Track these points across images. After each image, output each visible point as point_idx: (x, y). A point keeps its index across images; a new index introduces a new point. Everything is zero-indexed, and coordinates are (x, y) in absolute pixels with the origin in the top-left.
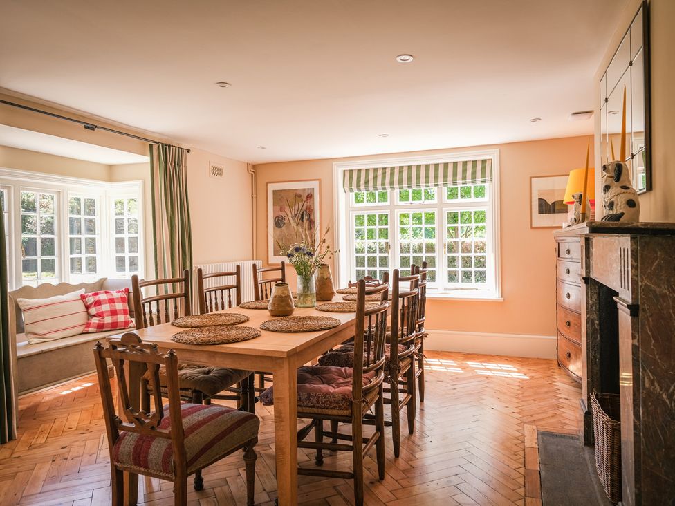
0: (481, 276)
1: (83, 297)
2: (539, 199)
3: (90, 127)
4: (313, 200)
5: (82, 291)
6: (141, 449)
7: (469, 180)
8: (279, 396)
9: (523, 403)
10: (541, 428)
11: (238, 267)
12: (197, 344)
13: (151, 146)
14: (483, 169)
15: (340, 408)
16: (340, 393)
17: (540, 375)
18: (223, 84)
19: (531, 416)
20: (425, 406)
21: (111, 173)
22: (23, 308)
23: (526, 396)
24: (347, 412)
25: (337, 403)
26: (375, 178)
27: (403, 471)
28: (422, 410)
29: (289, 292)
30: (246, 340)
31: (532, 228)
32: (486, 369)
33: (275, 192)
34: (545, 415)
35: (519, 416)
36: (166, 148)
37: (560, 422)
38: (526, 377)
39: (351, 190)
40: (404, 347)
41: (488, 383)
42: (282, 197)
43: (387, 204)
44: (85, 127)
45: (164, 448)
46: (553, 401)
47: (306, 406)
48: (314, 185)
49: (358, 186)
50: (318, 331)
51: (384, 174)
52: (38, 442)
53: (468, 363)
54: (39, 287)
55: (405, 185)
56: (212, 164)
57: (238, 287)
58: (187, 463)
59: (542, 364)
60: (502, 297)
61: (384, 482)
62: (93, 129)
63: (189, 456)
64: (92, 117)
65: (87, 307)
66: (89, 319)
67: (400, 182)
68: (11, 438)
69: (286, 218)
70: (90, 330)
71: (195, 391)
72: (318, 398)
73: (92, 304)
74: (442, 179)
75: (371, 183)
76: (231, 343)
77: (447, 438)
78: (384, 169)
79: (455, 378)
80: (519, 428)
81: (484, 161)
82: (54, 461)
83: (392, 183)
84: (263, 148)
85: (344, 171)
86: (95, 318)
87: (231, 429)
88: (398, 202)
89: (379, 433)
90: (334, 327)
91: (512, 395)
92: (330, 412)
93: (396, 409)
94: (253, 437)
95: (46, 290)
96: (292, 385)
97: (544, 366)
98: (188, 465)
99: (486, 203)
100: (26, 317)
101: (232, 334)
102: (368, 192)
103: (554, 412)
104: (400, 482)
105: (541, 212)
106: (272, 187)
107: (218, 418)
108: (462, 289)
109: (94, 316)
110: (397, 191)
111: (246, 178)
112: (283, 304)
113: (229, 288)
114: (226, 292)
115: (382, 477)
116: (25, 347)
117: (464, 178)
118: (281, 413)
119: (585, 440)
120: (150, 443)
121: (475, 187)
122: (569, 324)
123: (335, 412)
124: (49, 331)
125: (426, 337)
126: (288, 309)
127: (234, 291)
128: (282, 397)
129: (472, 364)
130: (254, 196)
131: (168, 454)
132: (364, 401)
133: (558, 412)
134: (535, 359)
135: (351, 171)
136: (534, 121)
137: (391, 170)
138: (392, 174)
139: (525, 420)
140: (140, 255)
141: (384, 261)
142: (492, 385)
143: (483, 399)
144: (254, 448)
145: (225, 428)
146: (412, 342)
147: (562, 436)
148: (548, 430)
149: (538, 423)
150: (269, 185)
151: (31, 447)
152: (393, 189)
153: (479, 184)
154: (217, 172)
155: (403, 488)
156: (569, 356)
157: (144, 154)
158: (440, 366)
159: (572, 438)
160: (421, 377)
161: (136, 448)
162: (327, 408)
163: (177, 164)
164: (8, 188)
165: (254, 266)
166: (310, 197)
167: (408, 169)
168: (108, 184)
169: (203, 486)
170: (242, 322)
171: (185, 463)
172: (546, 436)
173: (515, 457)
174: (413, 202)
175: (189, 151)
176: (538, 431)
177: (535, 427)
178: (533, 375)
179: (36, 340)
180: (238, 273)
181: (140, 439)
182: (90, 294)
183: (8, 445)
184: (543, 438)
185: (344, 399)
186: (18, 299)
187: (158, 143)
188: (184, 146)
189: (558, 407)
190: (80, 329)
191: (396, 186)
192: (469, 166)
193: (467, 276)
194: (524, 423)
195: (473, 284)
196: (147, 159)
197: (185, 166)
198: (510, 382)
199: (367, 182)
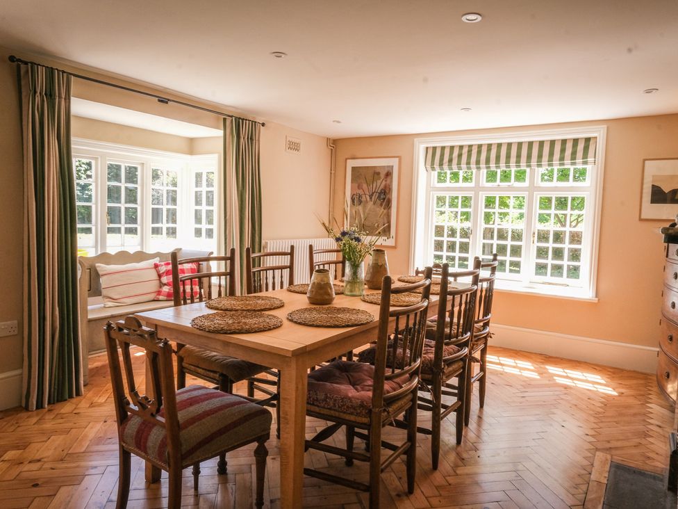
0: (574, 272)
1: (156, 266)
2: (653, 185)
3: (163, 101)
4: (392, 178)
5: (157, 260)
6: (142, 434)
7: (567, 161)
8: (286, 397)
9: (601, 425)
10: (617, 459)
11: (292, 247)
12: (209, 331)
13: (225, 119)
14: (586, 149)
15: (358, 414)
16: (358, 399)
17: (632, 392)
18: (278, 54)
19: (609, 442)
20: (484, 413)
21: (191, 147)
22: (100, 273)
23: (608, 417)
24: (365, 420)
25: (354, 409)
26: (460, 156)
27: (437, 488)
28: (480, 418)
29: (329, 280)
30: (261, 331)
31: (641, 220)
32: (567, 377)
33: (354, 169)
34: (626, 444)
35: (592, 439)
36: (239, 122)
37: (643, 455)
38: (615, 393)
39: (433, 169)
40: (456, 348)
41: (566, 394)
42: (361, 174)
43: (472, 184)
44: (159, 101)
45: (161, 438)
46: (641, 428)
47: (324, 407)
48: (394, 162)
49: (441, 164)
50: (343, 327)
51: (470, 152)
52: (99, 401)
53: (547, 367)
54: (116, 254)
55: (492, 165)
56: (288, 139)
57: (291, 267)
58: (182, 455)
59: (637, 379)
60: (596, 297)
61: (412, 497)
62: (167, 103)
63: (185, 448)
64: (164, 91)
65: (160, 276)
66: (161, 287)
67: (488, 161)
68: (78, 394)
69: (364, 197)
70: (161, 297)
71: (222, 375)
72: (335, 400)
73: (163, 273)
74: (536, 160)
75: (455, 161)
76: (242, 333)
77: (499, 454)
78: (470, 146)
79: (528, 384)
80: (590, 455)
81: (588, 140)
82: (105, 422)
83: (478, 162)
84: (339, 122)
85: (427, 148)
86: (166, 287)
87: (235, 424)
88: (483, 182)
89: (409, 444)
90: (362, 324)
91: (591, 412)
92: (347, 417)
93: (437, 418)
94: (263, 433)
95: (123, 257)
96: (300, 387)
97: (642, 382)
98: (184, 457)
99: (587, 188)
100: (103, 281)
101: (252, 321)
102: (451, 171)
103: (638, 440)
104: (430, 499)
105: (653, 201)
106: (351, 163)
107: (226, 410)
108: (550, 284)
109: (165, 284)
110: (484, 172)
111: (325, 152)
112: (321, 292)
113: (282, 268)
114: (278, 272)
115: (411, 491)
116: (100, 310)
117: (562, 159)
118: (287, 415)
119: (669, 484)
120: (151, 428)
121: (575, 169)
122: (671, 339)
123: (352, 418)
124: (123, 296)
125: (491, 337)
126: (327, 297)
127: (286, 272)
128: (288, 397)
129: (552, 369)
130: (333, 172)
131: (163, 445)
132: (385, 410)
133: (643, 441)
134: (630, 371)
135: (435, 149)
136: (649, 91)
137: (478, 147)
138: (479, 152)
139: (599, 446)
140: (215, 227)
141: (464, 247)
142: (569, 398)
143: (554, 414)
144: (266, 444)
145: (230, 422)
146: (465, 344)
147: (640, 473)
148: (625, 463)
149: (614, 452)
150: (348, 161)
151: (92, 405)
152: (478, 168)
153: (580, 167)
154: (294, 146)
155: (432, 507)
156: (668, 376)
157: (217, 128)
158: (514, 367)
159: (654, 478)
160: (482, 381)
161: (138, 432)
162: (345, 413)
163: (251, 139)
164: (96, 159)
165: (311, 247)
166: (389, 175)
167: (498, 147)
168: (189, 157)
169: (226, 470)
170: (274, 309)
171: (179, 455)
172: (619, 470)
173: (574, 491)
174: (501, 184)
175: (263, 125)
176: (611, 461)
177: (609, 457)
178: (623, 391)
179: (110, 304)
180: (291, 254)
181: (143, 423)
182: (163, 263)
183: (75, 400)
184: (615, 472)
185: (362, 406)
186: (97, 265)
187: (232, 116)
188: (260, 120)
189: (645, 435)
190: (152, 296)
191: (483, 165)
192: (569, 146)
193: (558, 269)
194: (597, 449)
195: (564, 279)
196: (220, 133)
197: (259, 140)
198: (592, 396)
199: (450, 161)
